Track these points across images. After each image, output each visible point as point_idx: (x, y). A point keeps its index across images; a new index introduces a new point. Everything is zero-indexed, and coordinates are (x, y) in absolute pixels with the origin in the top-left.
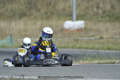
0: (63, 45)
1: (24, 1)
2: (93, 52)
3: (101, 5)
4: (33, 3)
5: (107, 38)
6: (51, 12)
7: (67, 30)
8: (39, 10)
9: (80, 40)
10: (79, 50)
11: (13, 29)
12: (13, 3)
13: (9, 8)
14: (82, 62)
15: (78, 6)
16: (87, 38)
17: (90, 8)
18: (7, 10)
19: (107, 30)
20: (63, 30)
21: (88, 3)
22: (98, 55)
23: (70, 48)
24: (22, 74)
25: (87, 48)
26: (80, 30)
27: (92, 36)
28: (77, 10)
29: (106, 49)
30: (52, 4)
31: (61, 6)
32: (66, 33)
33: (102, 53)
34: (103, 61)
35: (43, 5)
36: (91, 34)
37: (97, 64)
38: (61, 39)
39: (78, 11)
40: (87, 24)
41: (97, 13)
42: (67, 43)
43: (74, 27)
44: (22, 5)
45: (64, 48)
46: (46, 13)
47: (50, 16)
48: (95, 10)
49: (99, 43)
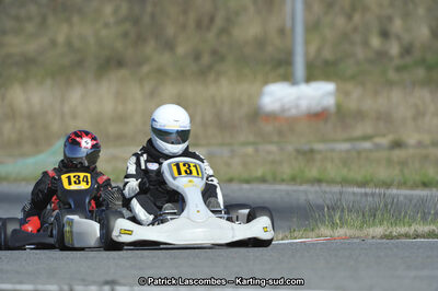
0: (259, 172)
1: (116, 12)
2: (366, 194)
3: (397, 25)
4: (146, 19)
5: (420, 144)
6: (214, 53)
7: (272, 117)
8: (169, 46)
9: (320, 152)
10: (316, 188)
11: (74, 116)
12: (76, 19)
13: (61, 38)
14: (326, 231)
15: (312, 28)
16: (345, 146)
17: (357, 38)
18: (53, 43)
19: (419, 114)
20: (257, 115)
21: (350, 17)
22: (386, 206)
23: (283, 181)
24: (109, 278)
25: (345, 182)
26: (318, 116)
27: (366, 138)
28: (307, 43)
29: (415, 186)
30: (219, 22)
31: (249, 29)
32: (268, 128)
33: (401, 198)
34: (403, 230)
35: (184, 27)
36: (359, 131)
37: (382, 238)
38: (250, 150)
39: (313, 49)
40: (347, 94)
41: (382, 55)
42: (273, 162)
43: (297, 106)
44: (106, 25)
45: (263, 180)
46: (197, 57)
47: (210, 67)
48: (376, 42)
49: (390, 162)
